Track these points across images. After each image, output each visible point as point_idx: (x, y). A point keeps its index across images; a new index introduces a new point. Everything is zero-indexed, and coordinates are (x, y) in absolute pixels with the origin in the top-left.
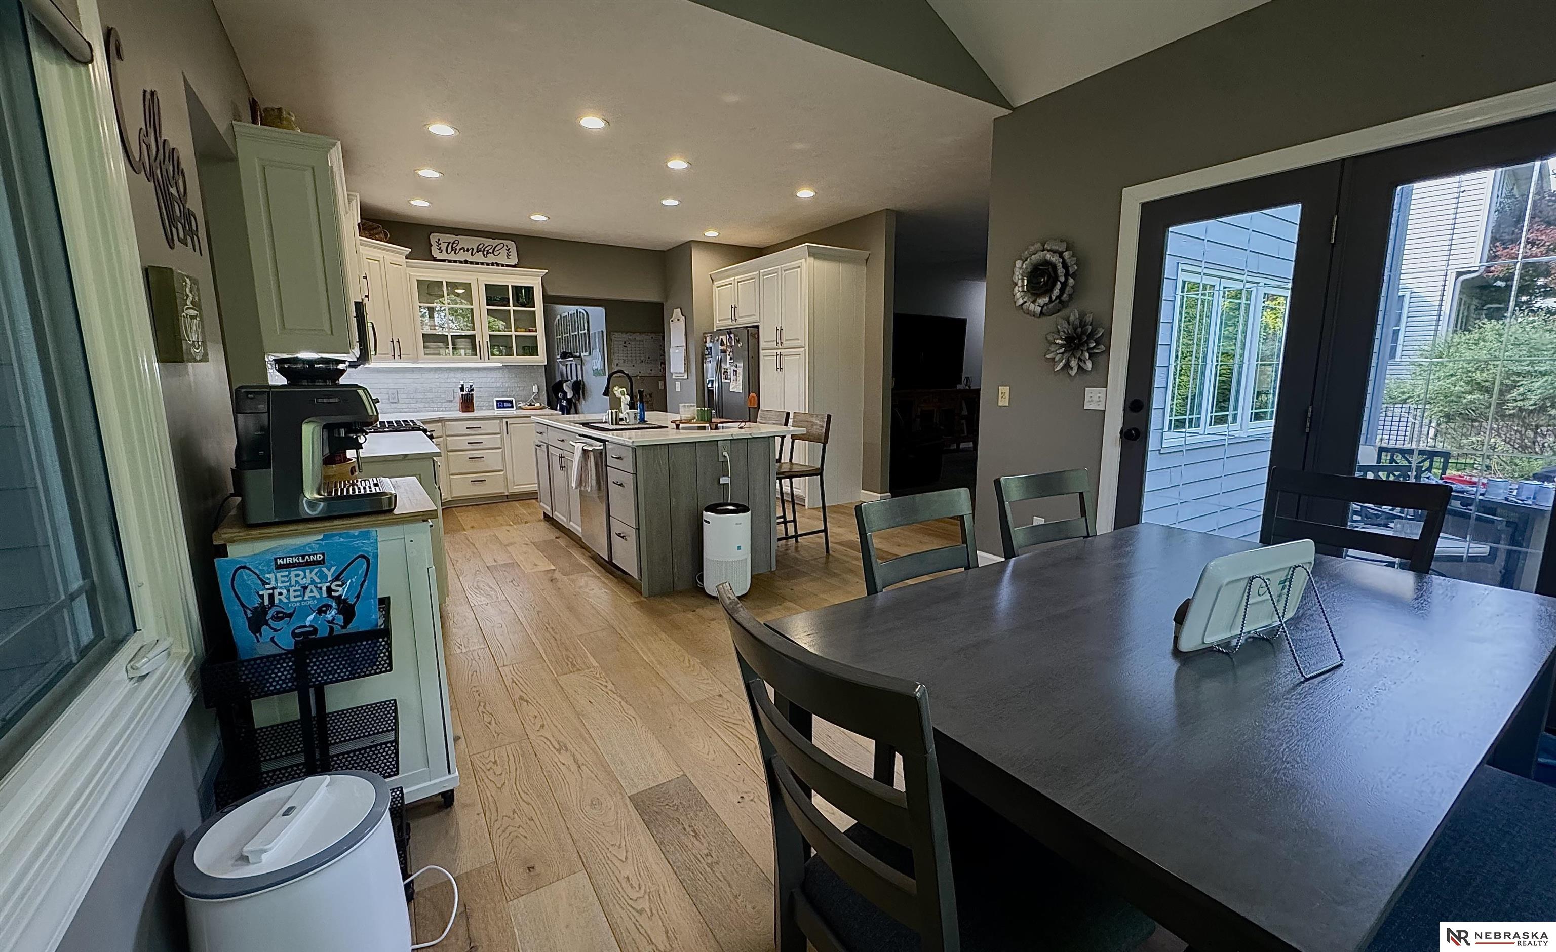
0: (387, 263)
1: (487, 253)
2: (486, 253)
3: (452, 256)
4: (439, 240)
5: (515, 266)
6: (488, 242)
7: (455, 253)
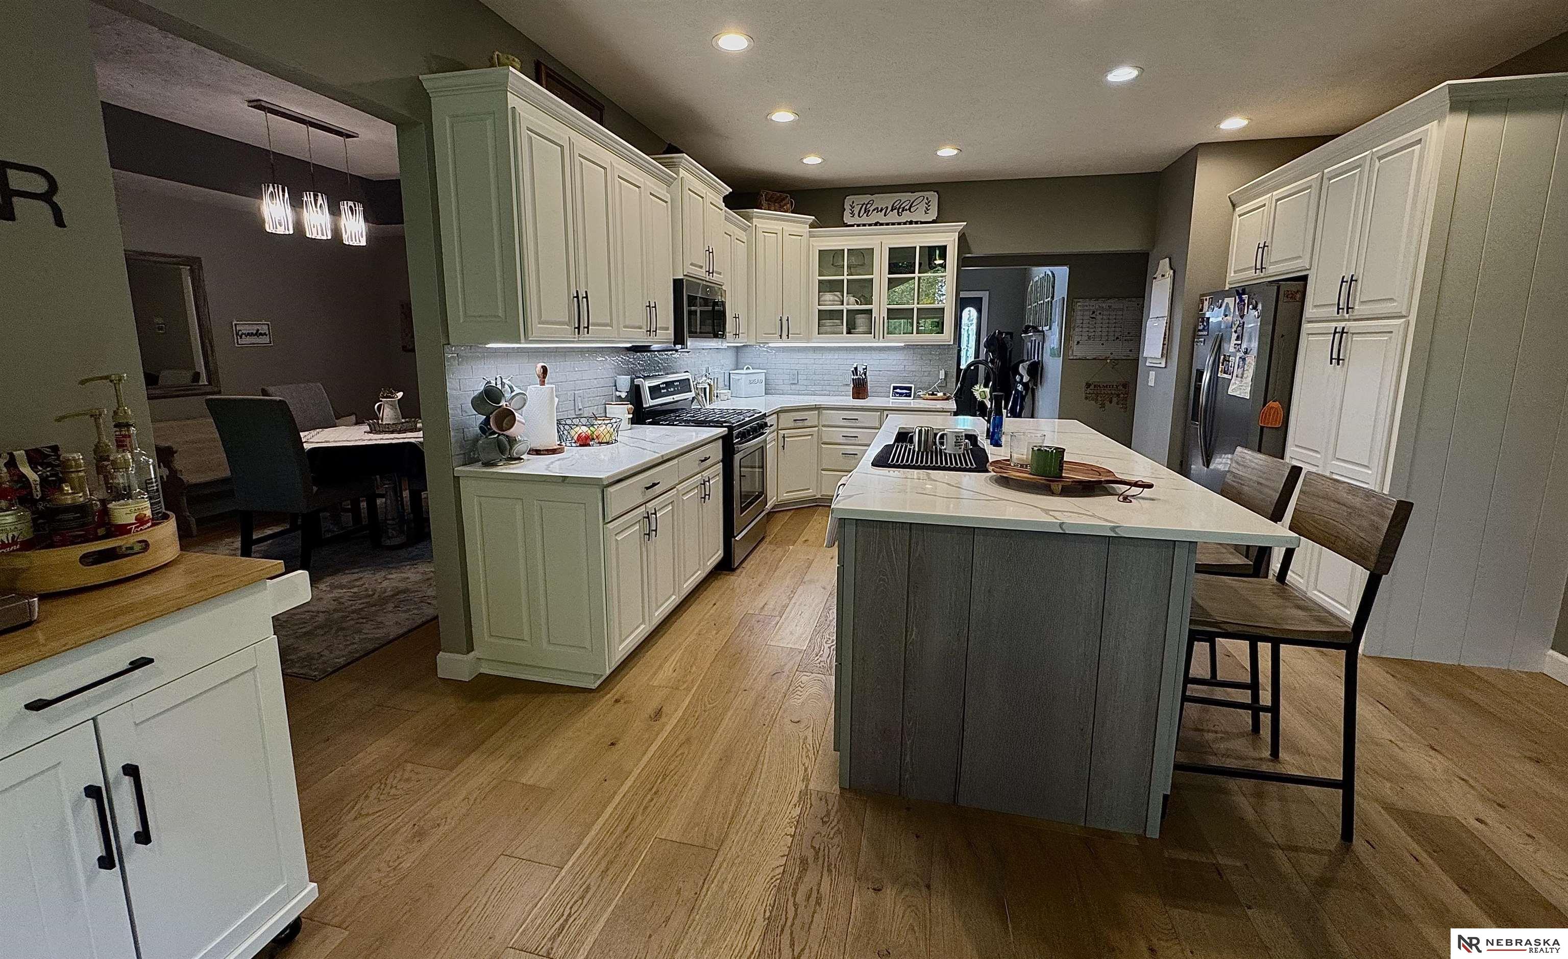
0: (786, 234)
1: (903, 211)
2: (900, 210)
3: (865, 220)
4: (853, 202)
5: (934, 222)
6: (905, 197)
7: (867, 216)
